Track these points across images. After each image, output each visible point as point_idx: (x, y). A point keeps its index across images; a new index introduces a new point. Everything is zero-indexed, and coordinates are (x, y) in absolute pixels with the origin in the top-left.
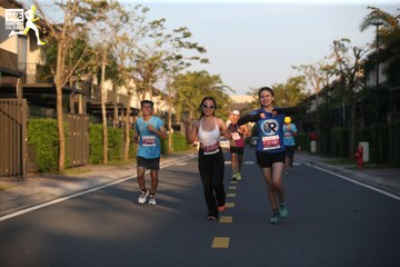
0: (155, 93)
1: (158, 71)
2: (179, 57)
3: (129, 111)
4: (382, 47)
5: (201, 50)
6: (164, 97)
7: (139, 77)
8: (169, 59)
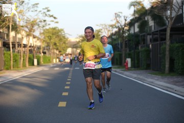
0: (34, 37)
1: (36, 27)
2: (45, 21)
3: (22, 46)
4: (137, 16)
5: (55, 18)
6: (39, 39)
7: (27, 30)
8: (41, 22)
